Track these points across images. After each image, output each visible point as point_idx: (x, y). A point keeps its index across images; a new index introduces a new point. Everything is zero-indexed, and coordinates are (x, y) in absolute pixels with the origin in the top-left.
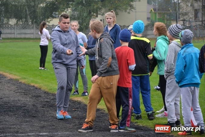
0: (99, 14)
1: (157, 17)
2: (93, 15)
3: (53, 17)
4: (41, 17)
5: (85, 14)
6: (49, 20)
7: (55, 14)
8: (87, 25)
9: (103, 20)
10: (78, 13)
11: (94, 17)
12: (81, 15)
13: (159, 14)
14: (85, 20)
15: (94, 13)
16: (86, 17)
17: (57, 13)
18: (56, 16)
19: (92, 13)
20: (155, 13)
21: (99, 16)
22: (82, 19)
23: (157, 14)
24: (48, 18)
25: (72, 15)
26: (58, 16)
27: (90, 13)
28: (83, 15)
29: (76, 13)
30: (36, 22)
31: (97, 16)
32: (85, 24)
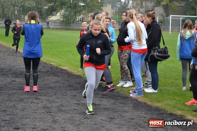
0: (81, 14)
1: (117, 17)
2: (77, 14)
3: (53, 15)
4: (45, 15)
5: (73, 14)
6: (50, 17)
7: (54, 13)
8: (73, 20)
9: (84, 17)
10: (68, 13)
11: (78, 16)
12: (70, 14)
13: (118, 15)
14: (72, 17)
15: (78, 13)
16: (73, 16)
17: (55, 13)
18: (54, 14)
19: (77, 13)
20: (116, 14)
21: (81, 15)
22: (71, 17)
23: (117, 15)
24: (50, 16)
25: (64, 14)
26: (55, 14)
27: (76, 13)
28: (71, 14)
29: (67, 13)
30: (41, 18)
31: (80, 15)
32: (72, 20)
